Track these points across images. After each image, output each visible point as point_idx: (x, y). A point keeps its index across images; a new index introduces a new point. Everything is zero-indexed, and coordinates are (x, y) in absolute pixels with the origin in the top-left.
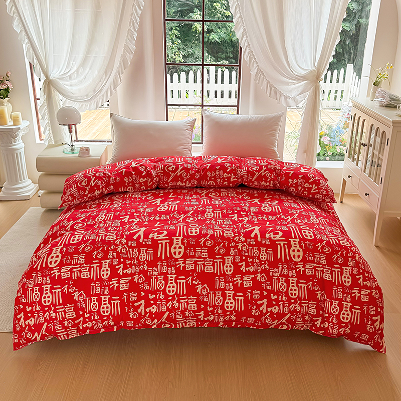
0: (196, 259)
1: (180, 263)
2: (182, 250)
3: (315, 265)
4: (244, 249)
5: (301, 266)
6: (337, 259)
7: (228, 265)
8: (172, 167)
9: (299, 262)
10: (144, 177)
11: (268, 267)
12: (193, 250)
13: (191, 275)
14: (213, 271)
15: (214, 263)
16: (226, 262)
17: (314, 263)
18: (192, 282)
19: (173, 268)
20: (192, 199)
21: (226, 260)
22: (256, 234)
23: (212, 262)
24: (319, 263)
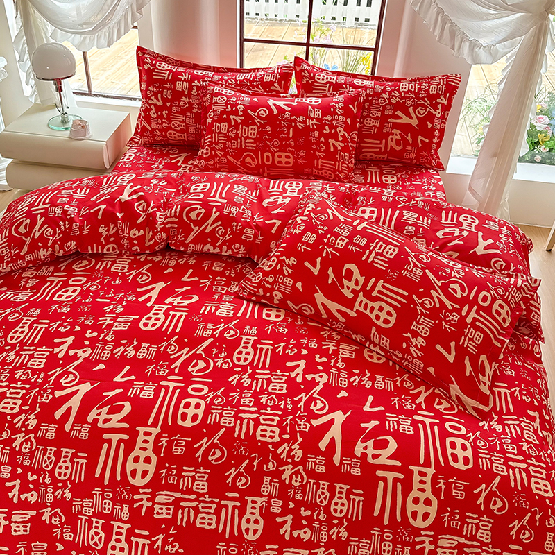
0: (178, 495)
1: (142, 500)
2: (151, 468)
3: (462, 540)
4: (296, 482)
5: (427, 539)
6: (518, 532)
7: (253, 518)
8: (198, 211)
9: (425, 530)
10: (139, 227)
11: (346, 534)
12: (175, 471)
13: (162, 531)
14: (214, 526)
15: (220, 507)
16: (249, 509)
17: (462, 536)
18: (163, 547)
19: (126, 507)
20: (227, 293)
21: (250, 505)
22: (333, 440)
23: (214, 506)
24: (473, 538)
